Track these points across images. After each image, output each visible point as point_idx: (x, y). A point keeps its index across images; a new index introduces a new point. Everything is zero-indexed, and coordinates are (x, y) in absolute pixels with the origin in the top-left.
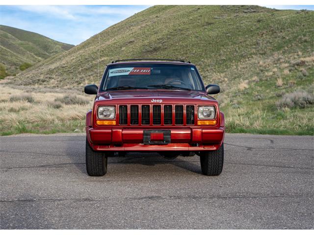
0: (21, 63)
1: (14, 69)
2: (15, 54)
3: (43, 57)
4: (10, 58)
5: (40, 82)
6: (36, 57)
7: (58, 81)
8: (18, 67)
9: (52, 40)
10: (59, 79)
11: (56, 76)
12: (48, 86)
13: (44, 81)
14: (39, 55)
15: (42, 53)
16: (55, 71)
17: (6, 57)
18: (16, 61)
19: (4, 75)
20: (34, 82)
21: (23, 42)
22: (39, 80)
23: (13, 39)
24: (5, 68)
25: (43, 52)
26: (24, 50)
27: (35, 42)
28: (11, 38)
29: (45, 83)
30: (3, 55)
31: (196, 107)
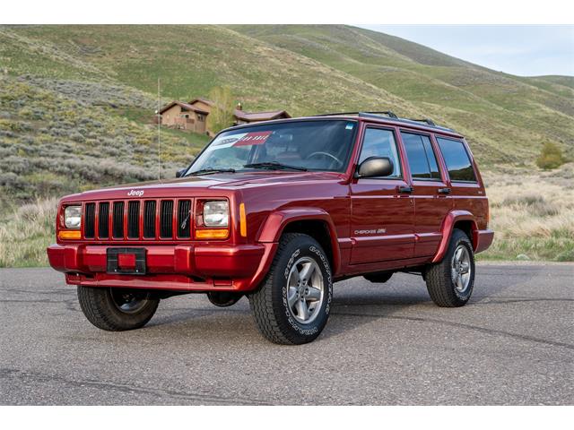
4: (572, 131)
19: (560, 161)
30: (560, 126)
31: (194, 202)
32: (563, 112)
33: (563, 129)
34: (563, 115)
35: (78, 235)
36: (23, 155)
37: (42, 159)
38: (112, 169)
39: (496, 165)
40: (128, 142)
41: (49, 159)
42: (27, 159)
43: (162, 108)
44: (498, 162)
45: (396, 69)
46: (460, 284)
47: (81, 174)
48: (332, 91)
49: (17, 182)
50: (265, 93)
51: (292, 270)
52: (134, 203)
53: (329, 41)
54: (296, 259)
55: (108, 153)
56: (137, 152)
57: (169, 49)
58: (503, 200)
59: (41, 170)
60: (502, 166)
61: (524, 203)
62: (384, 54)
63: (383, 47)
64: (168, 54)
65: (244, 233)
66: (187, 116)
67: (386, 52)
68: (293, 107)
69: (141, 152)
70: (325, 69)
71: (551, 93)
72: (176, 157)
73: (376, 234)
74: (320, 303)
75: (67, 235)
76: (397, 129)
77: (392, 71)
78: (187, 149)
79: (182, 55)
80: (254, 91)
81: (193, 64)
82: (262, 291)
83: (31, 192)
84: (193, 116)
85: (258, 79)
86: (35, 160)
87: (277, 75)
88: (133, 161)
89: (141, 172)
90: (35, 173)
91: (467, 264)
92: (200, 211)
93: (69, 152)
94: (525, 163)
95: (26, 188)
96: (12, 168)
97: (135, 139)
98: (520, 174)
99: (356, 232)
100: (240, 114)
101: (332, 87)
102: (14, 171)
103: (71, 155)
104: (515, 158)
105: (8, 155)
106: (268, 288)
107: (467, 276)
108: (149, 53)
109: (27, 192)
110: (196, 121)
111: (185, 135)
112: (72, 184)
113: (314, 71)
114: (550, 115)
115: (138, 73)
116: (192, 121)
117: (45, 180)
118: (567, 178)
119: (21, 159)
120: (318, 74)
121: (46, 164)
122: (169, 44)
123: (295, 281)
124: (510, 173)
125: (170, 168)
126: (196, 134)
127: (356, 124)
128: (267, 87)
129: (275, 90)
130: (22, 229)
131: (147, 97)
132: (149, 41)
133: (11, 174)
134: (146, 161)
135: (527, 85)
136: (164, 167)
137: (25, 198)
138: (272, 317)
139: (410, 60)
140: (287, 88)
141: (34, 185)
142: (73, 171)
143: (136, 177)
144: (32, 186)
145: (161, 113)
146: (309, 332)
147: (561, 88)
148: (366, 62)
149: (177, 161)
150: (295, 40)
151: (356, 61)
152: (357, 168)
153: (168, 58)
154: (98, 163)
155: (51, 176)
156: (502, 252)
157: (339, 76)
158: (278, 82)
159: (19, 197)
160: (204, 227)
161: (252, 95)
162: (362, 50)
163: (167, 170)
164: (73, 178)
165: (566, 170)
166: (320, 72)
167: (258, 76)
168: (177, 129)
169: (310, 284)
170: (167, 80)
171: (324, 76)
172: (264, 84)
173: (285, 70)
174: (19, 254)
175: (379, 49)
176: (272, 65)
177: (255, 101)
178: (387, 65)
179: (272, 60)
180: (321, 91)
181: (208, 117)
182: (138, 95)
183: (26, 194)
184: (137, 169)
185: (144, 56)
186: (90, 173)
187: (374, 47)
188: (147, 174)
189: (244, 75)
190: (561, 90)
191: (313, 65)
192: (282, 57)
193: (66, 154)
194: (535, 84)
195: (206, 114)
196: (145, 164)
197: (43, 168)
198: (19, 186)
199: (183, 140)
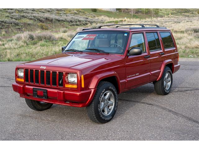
31: (64, 73)
35: (23, 80)
36: (18, 13)
37: (24, 14)
38: (49, 17)
39: (183, 14)
41: (27, 14)
42: (19, 14)
44: (184, 12)
46: (167, 86)
47: (38, 19)
49: (16, 23)
51: (102, 97)
54: (103, 93)
55: (47, 11)
58: (185, 29)
59: (24, 18)
60: (185, 14)
61: (192, 31)
65: (83, 86)
72: (71, 12)
73: (135, 76)
74: (113, 107)
75: (19, 80)
76: (144, 32)
82: (91, 106)
83: (21, 26)
86: (22, 14)
88: (56, 14)
89: (59, 18)
90: (22, 19)
91: (170, 79)
93: (34, 11)
94: (194, 13)
95: (19, 25)
96: (14, 17)
98: (192, 17)
99: (127, 77)
102: (15, 19)
103: (35, 12)
104: (190, 11)
105: (12, 13)
106: (93, 105)
107: (169, 83)
109: (19, 26)
112: (35, 23)
117: (25, 22)
119: (17, 14)
121: (26, 16)
123: (103, 100)
124: (188, 16)
125: (69, 16)
127: (128, 33)
130: (16, 44)
133: (14, 20)
134: (60, 14)
136: (67, 16)
137: (19, 28)
138: (94, 115)
141: (22, 23)
142: (35, 18)
143: (57, 20)
144: (21, 24)
146: (108, 119)
149: (71, 13)
152: (128, 51)
154: (44, 15)
155: (28, 20)
156: (184, 54)
159: (17, 28)
160: (68, 83)
163: (68, 17)
164: (35, 21)
169: (109, 100)
174: (15, 54)
183: (19, 27)
184: (57, 17)
186: (41, 19)
188: (61, 19)
193: (33, 12)
196: (60, 15)
197: (25, 17)
198: (17, 24)
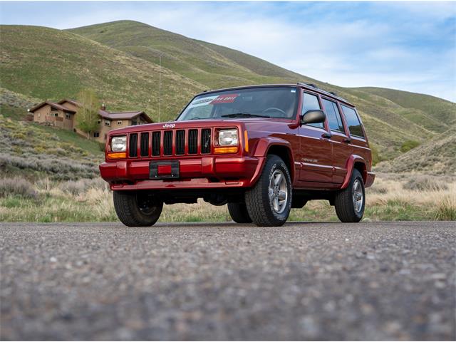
0: (403, 142)
1: (393, 150)
2: (395, 128)
3: (438, 131)
4: (386, 135)
5: (419, 167)
6: (427, 131)
7: (445, 164)
8: (398, 148)
9: (452, 103)
10: (448, 162)
11: (444, 156)
12: (431, 172)
13: (424, 165)
14: (431, 128)
15: (436, 125)
16: (443, 149)
17: (382, 133)
18: (396, 139)
19: (377, 160)
20: (410, 168)
21: (406, 110)
22: (417, 164)
23: (394, 107)
24: (379, 150)
25: (438, 123)
26: (409, 122)
27: (426, 109)
28: (391, 106)
29: (426, 168)
30: (377, 130)
31: (213, 130)
32: (379, 118)
33: (378, 133)
34: (379, 121)
35: (123, 155)
40: (5, 136)
43: (33, 107)
45: (237, 78)
46: (357, 206)
48: (183, 96)
50: (124, 97)
51: (272, 176)
52: (168, 133)
53: (179, 53)
54: (274, 170)
56: (14, 144)
57: (37, 55)
62: (227, 65)
63: (226, 59)
64: (36, 60)
65: (247, 149)
66: (56, 115)
67: (229, 64)
68: (149, 109)
69: (18, 145)
70: (176, 77)
71: (369, 102)
74: (286, 202)
75: (114, 156)
76: (320, 96)
77: (234, 79)
78: (58, 143)
79: (50, 62)
80: (114, 94)
81: (59, 69)
84: (62, 115)
85: (117, 84)
87: (134, 81)
89: (21, 161)
91: (360, 194)
92: (217, 137)
97: (11, 133)
99: (303, 159)
100: (104, 114)
101: (183, 92)
107: (361, 202)
108: (20, 59)
110: (64, 119)
111: (54, 131)
113: (167, 78)
114: (368, 121)
115: (9, 76)
116: (61, 119)
118: (384, 172)
120: (170, 81)
122: (37, 51)
123: (273, 185)
126: (64, 130)
128: (125, 91)
129: (132, 95)
131: (19, 97)
132: (19, 48)
135: (348, 95)
139: (249, 71)
140: (143, 92)
143: (17, 165)
145: (33, 111)
146: (281, 219)
147: (377, 98)
148: (211, 72)
150: (150, 51)
151: (202, 71)
152: (302, 117)
153: (36, 64)
157: (189, 83)
158: (136, 87)
160: (219, 146)
161: (112, 98)
162: (208, 61)
163: (43, 160)
165: (383, 166)
166: (173, 80)
167: (117, 81)
168: (47, 126)
169: (280, 188)
170: (36, 83)
171: (176, 83)
172: (122, 88)
173: (141, 77)
175: (222, 60)
176: (130, 72)
177: (114, 103)
178: (230, 74)
179: (130, 68)
180: (173, 96)
181: (75, 116)
182: (11, 95)
184: (17, 159)
185: (14, 61)
187: (218, 59)
188: (27, 163)
189: (105, 80)
190: (377, 100)
191: (165, 73)
192: (138, 65)
194: (355, 94)
195: (73, 113)
199: (54, 136)
